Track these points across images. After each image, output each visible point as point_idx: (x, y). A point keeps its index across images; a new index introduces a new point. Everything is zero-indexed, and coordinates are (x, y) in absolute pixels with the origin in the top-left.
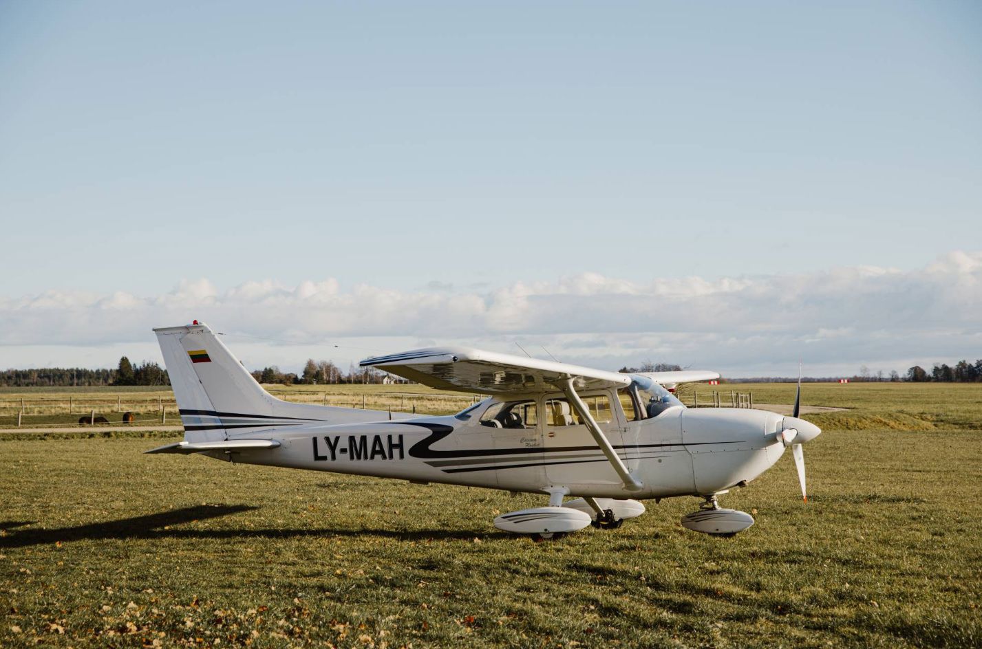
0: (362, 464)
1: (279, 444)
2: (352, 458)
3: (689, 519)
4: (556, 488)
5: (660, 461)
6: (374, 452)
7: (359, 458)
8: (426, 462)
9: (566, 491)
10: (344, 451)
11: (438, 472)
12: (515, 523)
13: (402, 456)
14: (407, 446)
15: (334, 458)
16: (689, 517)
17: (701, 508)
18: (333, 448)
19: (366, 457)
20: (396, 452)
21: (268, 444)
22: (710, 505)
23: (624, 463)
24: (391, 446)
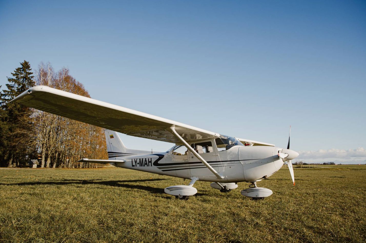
0: (142, 168)
1: (124, 161)
2: (140, 166)
3: (244, 192)
4: (194, 178)
5: (230, 167)
6: (145, 164)
7: (142, 166)
8: (157, 168)
9: (197, 179)
10: (138, 163)
11: (160, 171)
12: (170, 191)
13: (151, 166)
14: (153, 162)
15: (136, 166)
16: (244, 191)
17: (249, 187)
18: (136, 162)
19: (143, 166)
20: (150, 164)
21: (123, 161)
22: (253, 186)
23: (214, 169)
24: (149, 162)
